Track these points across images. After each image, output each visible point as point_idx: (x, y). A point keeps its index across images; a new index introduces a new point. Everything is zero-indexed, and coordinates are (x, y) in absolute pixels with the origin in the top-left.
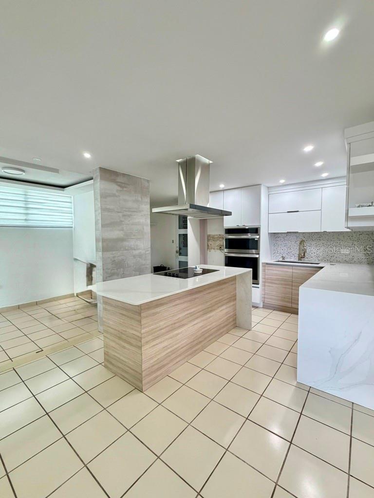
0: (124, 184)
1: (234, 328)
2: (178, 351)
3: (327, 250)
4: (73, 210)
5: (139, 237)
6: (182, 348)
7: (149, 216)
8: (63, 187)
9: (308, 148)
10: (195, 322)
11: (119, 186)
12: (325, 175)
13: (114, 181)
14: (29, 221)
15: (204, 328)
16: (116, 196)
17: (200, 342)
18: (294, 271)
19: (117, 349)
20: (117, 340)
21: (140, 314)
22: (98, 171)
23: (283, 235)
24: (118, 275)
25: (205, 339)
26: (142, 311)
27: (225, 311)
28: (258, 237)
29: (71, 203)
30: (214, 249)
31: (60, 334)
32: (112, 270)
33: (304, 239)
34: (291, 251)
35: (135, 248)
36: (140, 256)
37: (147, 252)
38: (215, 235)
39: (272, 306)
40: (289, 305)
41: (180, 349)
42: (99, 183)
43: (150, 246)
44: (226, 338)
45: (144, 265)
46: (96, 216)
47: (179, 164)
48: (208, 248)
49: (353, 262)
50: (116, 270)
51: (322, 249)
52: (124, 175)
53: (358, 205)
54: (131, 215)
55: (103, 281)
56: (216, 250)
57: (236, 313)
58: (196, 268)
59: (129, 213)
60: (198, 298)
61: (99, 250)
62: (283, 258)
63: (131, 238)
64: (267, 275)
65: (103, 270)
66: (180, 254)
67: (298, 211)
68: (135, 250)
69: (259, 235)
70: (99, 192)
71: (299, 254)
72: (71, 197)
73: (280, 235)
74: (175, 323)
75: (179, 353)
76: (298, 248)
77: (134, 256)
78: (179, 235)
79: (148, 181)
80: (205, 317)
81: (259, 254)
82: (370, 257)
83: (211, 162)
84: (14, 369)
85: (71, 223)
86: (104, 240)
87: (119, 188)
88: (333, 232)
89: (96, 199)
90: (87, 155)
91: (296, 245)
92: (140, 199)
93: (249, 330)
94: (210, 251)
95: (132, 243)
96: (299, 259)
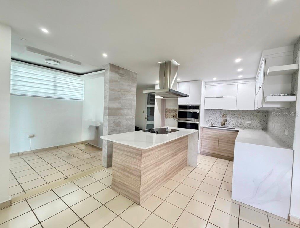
0: (123, 74)
1: (186, 166)
2: (158, 179)
3: (238, 121)
4: (83, 89)
5: (129, 108)
6: (161, 177)
7: (136, 95)
8: (80, 74)
9: (238, 60)
10: (168, 161)
11: (120, 75)
12: (240, 77)
13: (117, 72)
14: (57, 95)
15: (172, 165)
16: (118, 82)
17: (170, 174)
18: (220, 132)
19: (122, 178)
20: (122, 172)
21: (141, 155)
22: (109, 66)
23: (213, 111)
24: (116, 131)
25: (172, 172)
26: (142, 154)
27: (182, 155)
28: (199, 111)
29: (83, 84)
30: (169, 117)
31: (77, 167)
32: (113, 127)
33: (225, 114)
34: (217, 120)
35: (127, 115)
36: (129, 119)
37: (133, 117)
38: (170, 109)
39: (205, 153)
40: (216, 153)
41: (160, 178)
42: (108, 73)
43: (135, 114)
44: (182, 172)
45: (132, 125)
46: (105, 93)
47: (160, 64)
48: (165, 117)
49: (254, 128)
50: (115, 128)
51: (235, 120)
52: (123, 69)
53: (272, 95)
54: (126, 94)
55: (108, 135)
56: (171, 118)
57: (187, 156)
58: (167, 128)
59: (125, 93)
60: (169, 147)
61: (106, 115)
62: (212, 124)
63: (125, 108)
64: (203, 134)
65: (108, 127)
66: (148, 120)
67: (223, 97)
68: (126, 115)
69: (200, 110)
70: (108, 78)
71: (222, 123)
72: (83, 81)
73: (210, 111)
74: (158, 162)
75: (159, 180)
76: (221, 119)
77: (126, 120)
78: (148, 108)
79: (136, 74)
80: (173, 159)
81: (199, 121)
82: (264, 126)
83: (179, 64)
84: (52, 190)
85: (82, 97)
86: (110, 109)
87: (120, 77)
88: (242, 110)
89: (105, 83)
90: (105, 55)
91: (220, 117)
92: (131, 84)
93: (196, 167)
94: (167, 119)
95: (125, 111)
96: (222, 125)
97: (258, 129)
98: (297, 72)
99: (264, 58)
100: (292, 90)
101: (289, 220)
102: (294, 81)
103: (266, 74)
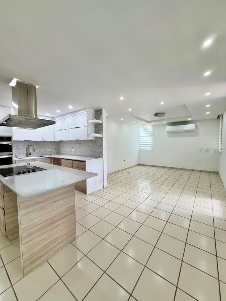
34: (21, 151)
49: (52, 154)
69: (12, 142)
76: (26, 150)
81: (12, 155)
82: (57, 151)
91: (24, 148)
96: (27, 156)
97: (54, 154)
98: (102, 124)
99: (86, 112)
100: (97, 131)
101: (104, 188)
102: (98, 128)
103: (88, 121)
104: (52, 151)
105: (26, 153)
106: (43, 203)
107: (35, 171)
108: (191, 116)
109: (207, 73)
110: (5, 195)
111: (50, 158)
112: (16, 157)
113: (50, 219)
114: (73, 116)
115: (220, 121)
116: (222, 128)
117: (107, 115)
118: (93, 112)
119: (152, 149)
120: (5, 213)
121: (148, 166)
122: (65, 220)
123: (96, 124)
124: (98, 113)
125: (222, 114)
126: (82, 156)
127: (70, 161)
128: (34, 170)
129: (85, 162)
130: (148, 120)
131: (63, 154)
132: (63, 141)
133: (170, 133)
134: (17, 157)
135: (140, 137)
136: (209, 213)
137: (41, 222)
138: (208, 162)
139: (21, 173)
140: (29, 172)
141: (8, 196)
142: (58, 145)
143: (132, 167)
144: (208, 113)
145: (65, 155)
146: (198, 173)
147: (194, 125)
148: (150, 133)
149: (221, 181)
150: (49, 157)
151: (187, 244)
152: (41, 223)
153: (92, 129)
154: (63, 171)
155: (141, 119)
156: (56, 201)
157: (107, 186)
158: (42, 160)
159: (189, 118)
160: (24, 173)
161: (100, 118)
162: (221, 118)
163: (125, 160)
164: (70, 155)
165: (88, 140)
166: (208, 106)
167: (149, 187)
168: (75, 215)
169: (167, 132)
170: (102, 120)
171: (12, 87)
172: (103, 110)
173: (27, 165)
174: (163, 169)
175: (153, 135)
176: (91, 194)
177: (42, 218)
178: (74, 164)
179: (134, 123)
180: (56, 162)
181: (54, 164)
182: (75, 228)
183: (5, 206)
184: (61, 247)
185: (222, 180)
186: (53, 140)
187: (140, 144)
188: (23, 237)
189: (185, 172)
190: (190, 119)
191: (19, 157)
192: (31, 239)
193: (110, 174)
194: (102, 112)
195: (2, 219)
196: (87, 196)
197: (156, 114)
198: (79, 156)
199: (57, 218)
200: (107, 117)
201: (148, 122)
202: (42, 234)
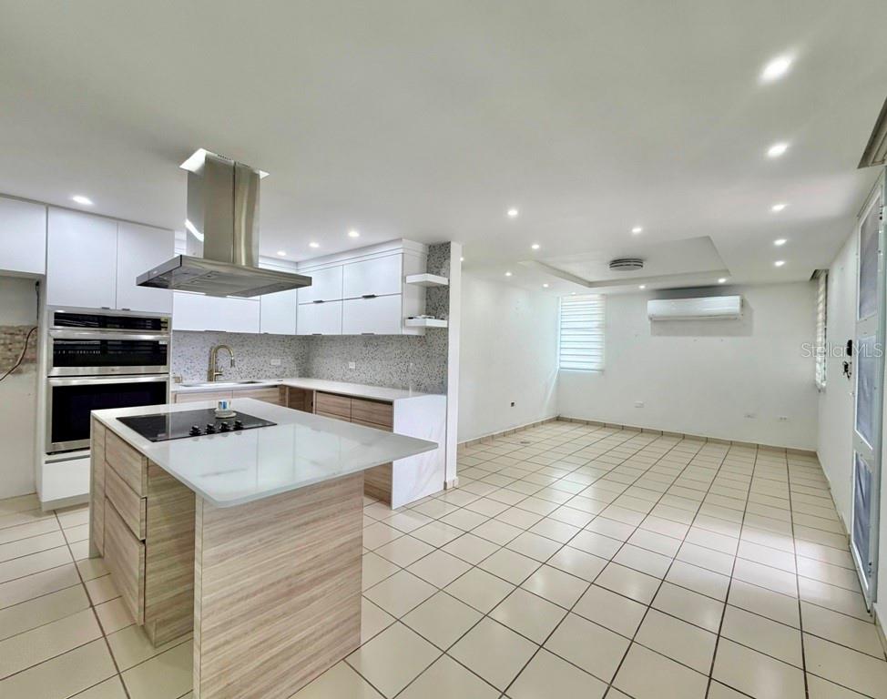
3: (253, 361)
49: (285, 375)
51: (246, 360)
69: (169, 334)
71: (210, 371)
76: (207, 361)
81: (168, 374)
82: (302, 368)
91: (203, 354)
96: (211, 379)
97: (292, 376)
98: (447, 288)
99: (401, 251)
100: (432, 311)
101: (445, 489)
102: (436, 300)
103: (404, 279)
104: (287, 365)
105: (207, 368)
106: (269, 528)
107: (242, 429)
108: (726, 272)
109: (777, 150)
110: (152, 498)
111: (281, 389)
112: (176, 382)
113: (287, 578)
114: (359, 260)
115: (818, 289)
116: (826, 313)
117: (462, 259)
118: (421, 250)
119: (602, 371)
120: (148, 555)
121: (588, 423)
122: (331, 584)
123: (428, 288)
124: (437, 255)
125: (825, 268)
126: (382, 384)
127: (341, 400)
128: (239, 423)
129: (390, 403)
130: (592, 278)
131: (318, 377)
132: (324, 336)
133: (659, 322)
134: (178, 380)
135: (563, 332)
136: (787, 584)
137: (261, 586)
138: (781, 419)
139: (202, 431)
140: (225, 429)
141: (160, 502)
142: (306, 348)
143: (534, 426)
144: (779, 264)
145: (325, 382)
146: (750, 456)
147: (737, 298)
148: (596, 318)
149: (825, 482)
150: (276, 386)
151: (712, 681)
152: (262, 590)
153: (415, 304)
154: (319, 430)
155: (568, 274)
156: (306, 524)
157: (456, 484)
158: (256, 393)
159: (721, 277)
160: (210, 431)
161: (443, 270)
162: (822, 279)
163: (513, 404)
164: (343, 381)
165: (403, 336)
166: (780, 242)
167: (588, 493)
168: (361, 571)
169: (651, 319)
170: (447, 275)
171: (190, 173)
172: (453, 245)
173: (217, 410)
174: (637, 438)
175: (606, 327)
176: (407, 509)
177: (263, 574)
178: (356, 409)
179: (546, 285)
180: (300, 400)
181: (290, 407)
182: (359, 613)
183: (149, 531)
184: (313, 672)
185: (829, 479)
186: (293, 333)
187: (562, 352)
188: (207, 631)
189: (709, 448)
190: (722, 281)
191: (185, 382)
192: (228, 637)
193: (466, 445)
194: (449, 252)
195: (137, 573)
196: (394, 512)
197: (617, 263)
198: (371, 384)
199: (308, 576)
200: (464, 267)
201: (591, 284)
202: (261, 624)
